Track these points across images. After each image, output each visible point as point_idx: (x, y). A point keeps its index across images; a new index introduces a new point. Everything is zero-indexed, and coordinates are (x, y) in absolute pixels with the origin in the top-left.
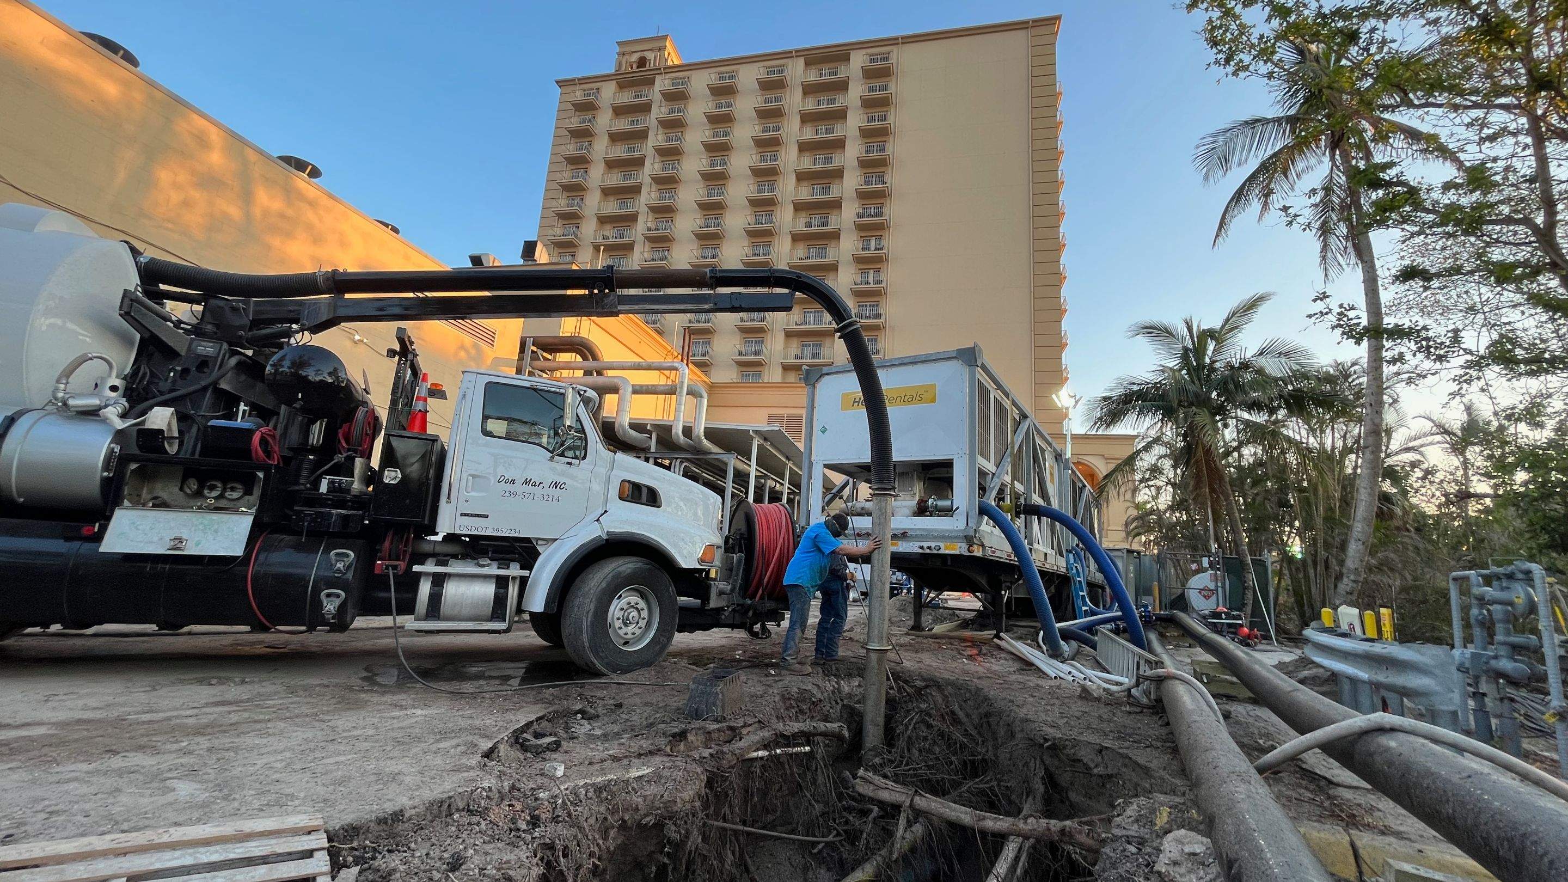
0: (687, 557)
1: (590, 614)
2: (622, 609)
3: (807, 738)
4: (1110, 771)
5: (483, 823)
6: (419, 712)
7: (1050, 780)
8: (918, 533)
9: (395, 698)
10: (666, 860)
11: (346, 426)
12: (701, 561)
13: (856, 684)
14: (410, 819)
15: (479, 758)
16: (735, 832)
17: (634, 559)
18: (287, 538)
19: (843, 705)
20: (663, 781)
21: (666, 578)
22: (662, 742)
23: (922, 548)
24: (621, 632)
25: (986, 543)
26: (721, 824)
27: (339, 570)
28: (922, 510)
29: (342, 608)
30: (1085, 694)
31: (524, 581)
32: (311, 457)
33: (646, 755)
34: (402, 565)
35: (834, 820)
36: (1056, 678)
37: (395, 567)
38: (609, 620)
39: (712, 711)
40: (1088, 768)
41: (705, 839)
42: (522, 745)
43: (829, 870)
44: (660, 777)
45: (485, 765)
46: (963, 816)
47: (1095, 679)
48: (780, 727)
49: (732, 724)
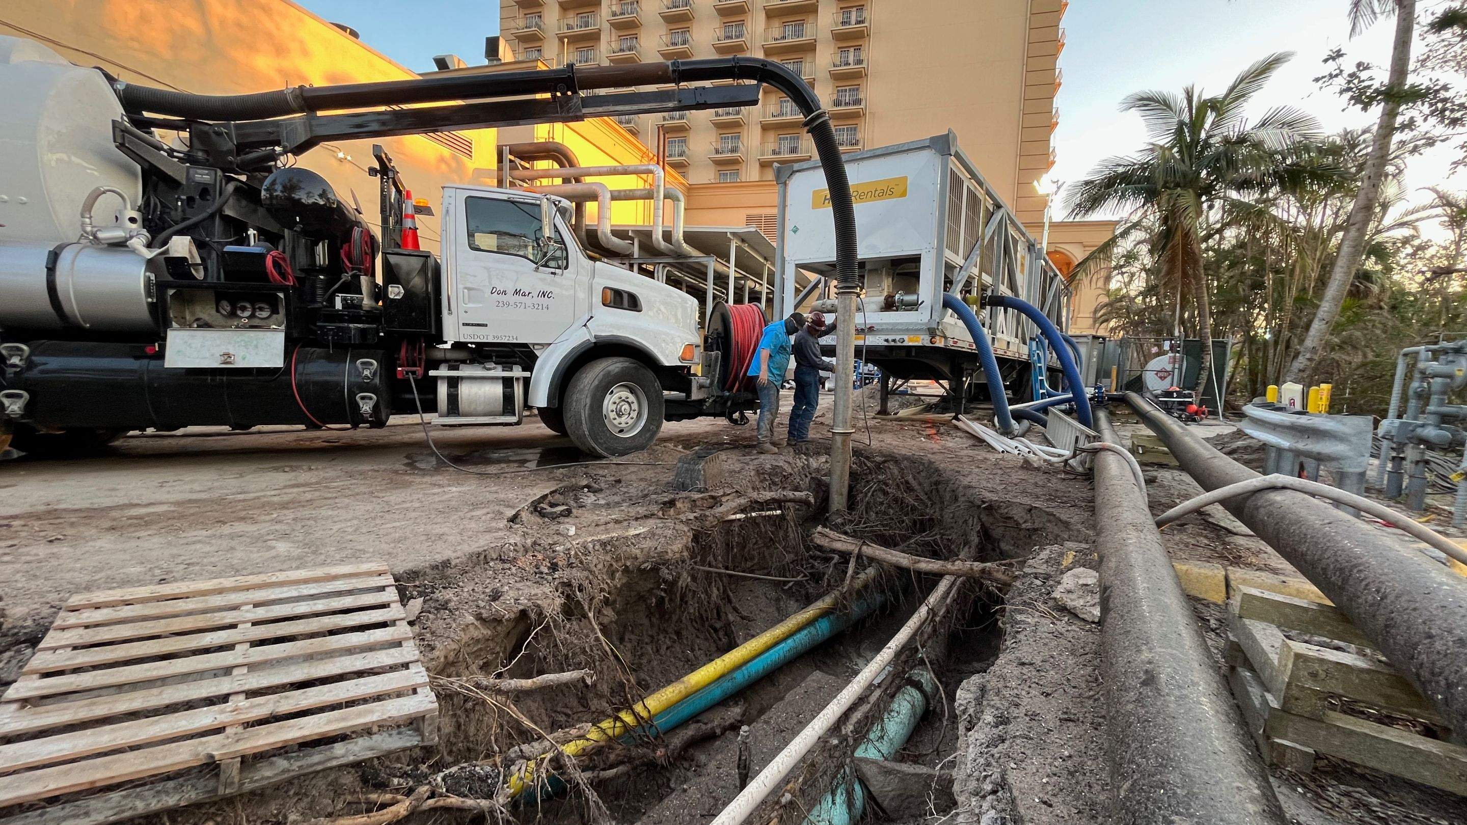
0: (669, 357)
1: (587, 408)
2: (615, 403)
3: (779, 503)
4: (1036, 526)
5: (514, 569)
6: (454, 489)
7: (985, 534)
8: (884, 327)
9: (434, 478)
10: (663, 594)
11: (346, 246)
12: (682, 359)
13: (824, 460)
14: (456, 566)
15: (505, 522)
16: (719, 574)
17: (621, 359)
18: (318, 350)
19: (812, 478)
20: (656, 537)
21: (651, 375)
22: (655, 508)
23: (887, 341)
24: (616, 422)
25: (948, 335)
26: (707, 568)
27: (367, 376)
28: (889, 305)
29: (376, 407)
30: (1027, 465)
31: (527, 382)
32: (322, 277)
33: (641, 518)
34: (420, 371)
35: (802, 566)
36: (1003, 452)
37: (414, 373)
38: (604, 412)
39: (696, 484)
40: (1018, 524)
41: (694, 579)
42: (540, 513)
43: (797, 601)
44: (654, 534)
45: (511, 527)
46: (901, 560)
47: (1037, 451)
48: (755, 495)
49: (713, 494)
